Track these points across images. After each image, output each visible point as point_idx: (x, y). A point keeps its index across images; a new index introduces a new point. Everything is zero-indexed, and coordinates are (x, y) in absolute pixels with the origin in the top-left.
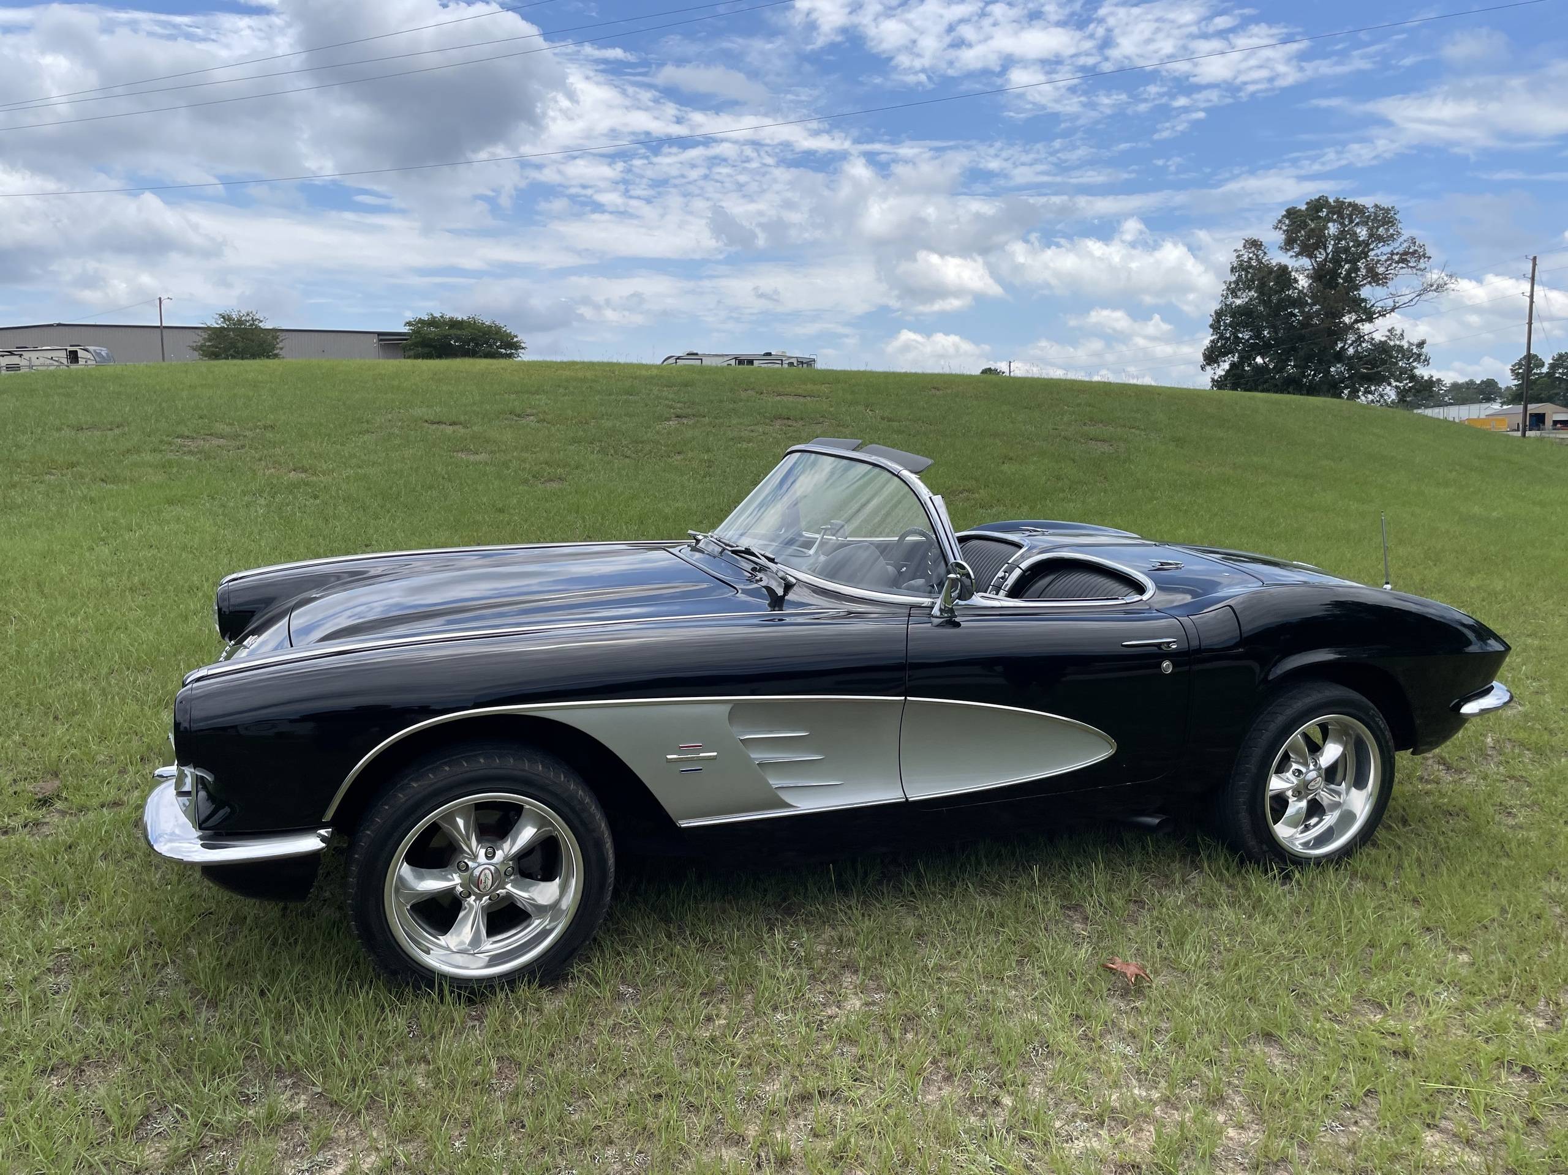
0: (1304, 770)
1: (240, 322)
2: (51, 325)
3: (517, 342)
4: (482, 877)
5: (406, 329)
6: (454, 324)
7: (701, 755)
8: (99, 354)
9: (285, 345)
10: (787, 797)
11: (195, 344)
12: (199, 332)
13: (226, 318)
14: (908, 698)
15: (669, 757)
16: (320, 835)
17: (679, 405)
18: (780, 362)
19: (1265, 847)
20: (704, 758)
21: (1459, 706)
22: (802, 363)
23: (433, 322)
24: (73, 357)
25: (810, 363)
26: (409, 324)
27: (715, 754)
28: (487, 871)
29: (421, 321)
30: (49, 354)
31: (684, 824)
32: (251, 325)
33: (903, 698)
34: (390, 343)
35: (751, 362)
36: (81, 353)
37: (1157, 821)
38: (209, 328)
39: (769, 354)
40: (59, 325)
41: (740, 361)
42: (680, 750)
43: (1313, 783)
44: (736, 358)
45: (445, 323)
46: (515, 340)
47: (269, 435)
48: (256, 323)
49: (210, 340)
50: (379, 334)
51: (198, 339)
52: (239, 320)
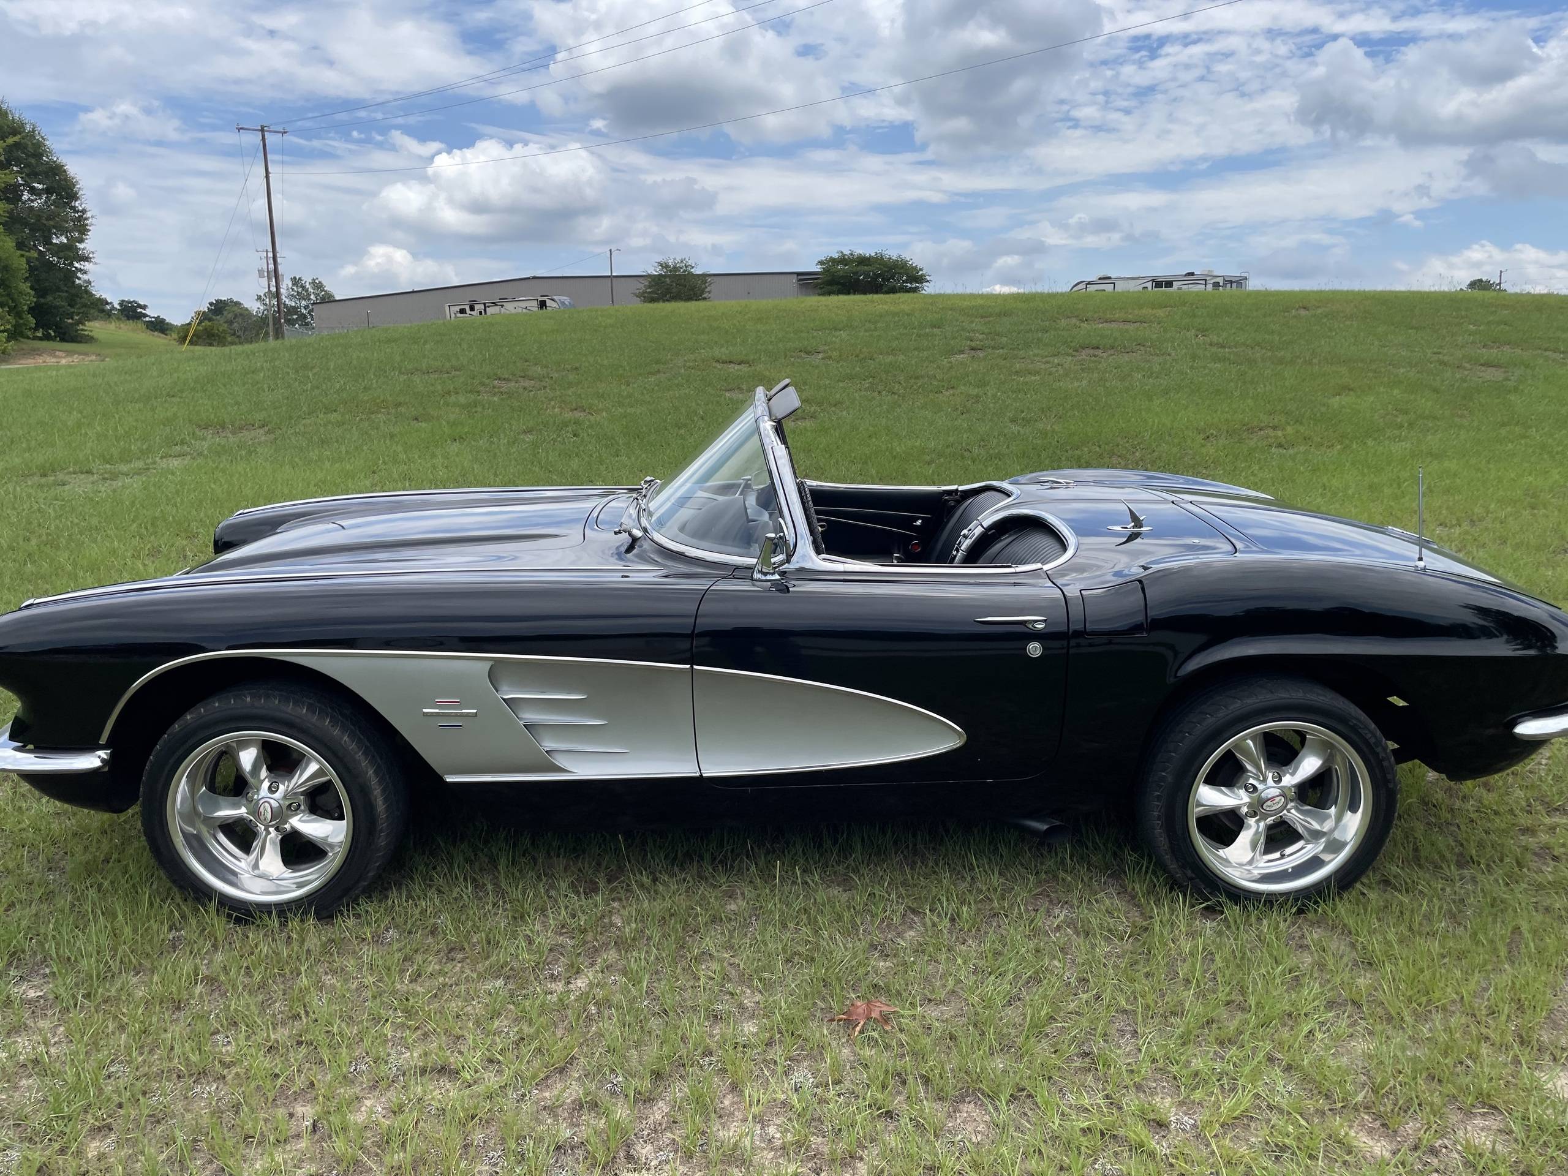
0: (1260, 787)
1: (675, 269)
2: (528, 278)
3: (922, 275)
4: (262, 809)
5: (818, 269)
6: (863, 261)
7: (464, 711)
8: (563, 303)
9: (713, 288)
10: (561, 761)
11: (638, 291)
12: (640, 279)
13: (664, 266)
14: (695, 667)
15: (425, 710)
16: (99, 757)
17: (981, 337)
18: (1203, 282)
19: (1189, 873)
20: (468, 715)
21: (1515, 723)
22: (1231, 282)
23: (843, 260)
24: (543, 305)
25: (1240, 282)
26: (821, 263)
27: (475, 711)
28: (267, 804)
29: (832, 260)
30: (524, 304)
31: (450, 779)
32: (684, 271)
33: (688, 666)
34: (807, 282)
35: (1169, 284)
36: (549, 303)
37: (1045, 827)
38: (649, 276)
39: (1192, 274)
40: (534, 278)
41: (1159, 284)
42: (437, 705)
43: (1269, 803)
44: (1153, 280)
45: (853, 261)
46: (920, 273)
47: (571, 377)
48: (689, 269)
49: (650, 287)
50: (798, 274)
51: (641, 286)
52: (674, 267)
